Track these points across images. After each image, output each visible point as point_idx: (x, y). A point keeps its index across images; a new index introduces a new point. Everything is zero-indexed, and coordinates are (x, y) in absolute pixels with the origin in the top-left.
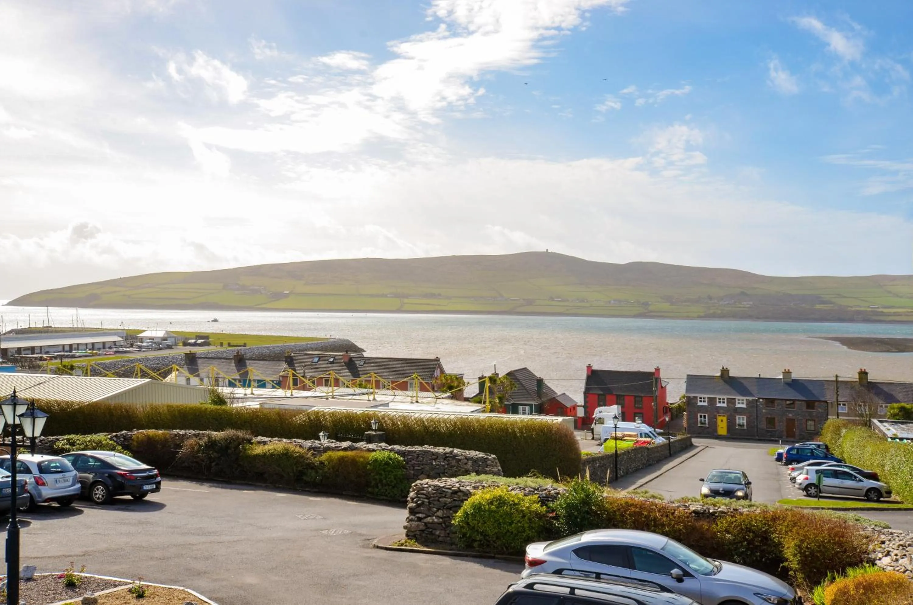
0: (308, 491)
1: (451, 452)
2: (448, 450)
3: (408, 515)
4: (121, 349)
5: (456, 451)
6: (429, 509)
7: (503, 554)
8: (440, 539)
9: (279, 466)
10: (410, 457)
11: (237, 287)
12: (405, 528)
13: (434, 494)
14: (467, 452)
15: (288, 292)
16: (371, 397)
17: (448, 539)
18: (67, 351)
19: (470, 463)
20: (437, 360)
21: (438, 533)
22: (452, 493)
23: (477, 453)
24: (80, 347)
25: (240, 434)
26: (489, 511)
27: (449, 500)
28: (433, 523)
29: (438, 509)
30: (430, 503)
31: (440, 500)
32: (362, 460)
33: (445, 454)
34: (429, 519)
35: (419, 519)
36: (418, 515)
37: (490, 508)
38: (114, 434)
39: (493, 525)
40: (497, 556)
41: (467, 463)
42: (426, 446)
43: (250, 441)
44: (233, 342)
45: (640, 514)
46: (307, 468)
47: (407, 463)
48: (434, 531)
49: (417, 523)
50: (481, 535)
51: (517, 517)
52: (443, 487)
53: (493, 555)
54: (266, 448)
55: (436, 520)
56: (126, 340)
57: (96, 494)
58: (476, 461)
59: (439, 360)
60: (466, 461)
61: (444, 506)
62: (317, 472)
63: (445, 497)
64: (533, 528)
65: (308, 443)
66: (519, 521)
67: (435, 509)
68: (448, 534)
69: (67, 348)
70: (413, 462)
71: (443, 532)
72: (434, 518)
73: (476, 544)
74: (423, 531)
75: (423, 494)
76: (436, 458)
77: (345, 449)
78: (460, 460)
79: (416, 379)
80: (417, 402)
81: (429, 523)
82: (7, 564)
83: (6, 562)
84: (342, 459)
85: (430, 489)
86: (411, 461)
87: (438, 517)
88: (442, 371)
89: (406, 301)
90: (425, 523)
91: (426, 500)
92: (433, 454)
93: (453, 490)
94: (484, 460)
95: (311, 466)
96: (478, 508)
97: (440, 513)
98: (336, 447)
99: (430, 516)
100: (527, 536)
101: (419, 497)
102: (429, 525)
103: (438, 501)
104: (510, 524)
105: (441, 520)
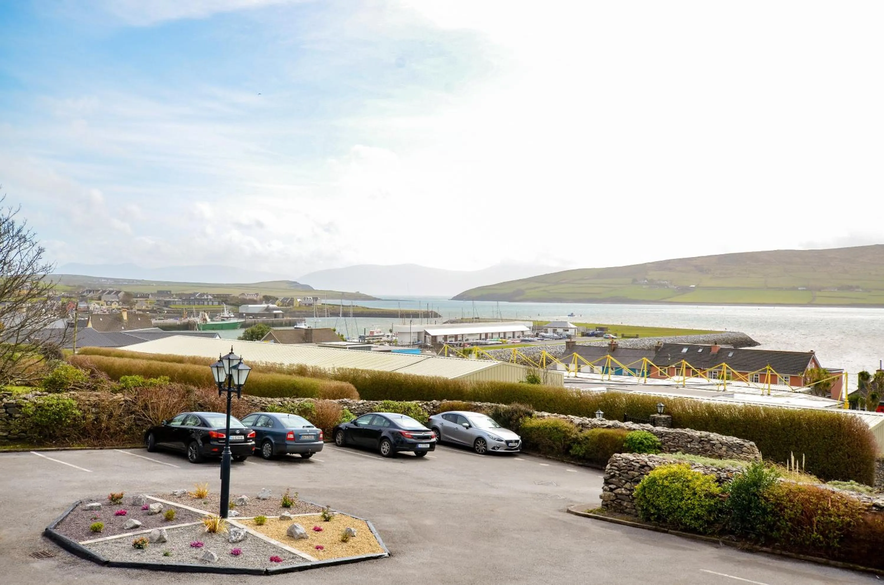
0: (572, 463)
1: (707, 437)
2: (704, 433)
3: (603, 485)
4: (527, 338)
5: (713, 436)
6: (620, 481)
7: (676, 529)
8: (627, 510)
9: (550, 438)
10: (666, 438)
11: (646, 281)
12: (601, 497)
13: (624, 466)
14: (724, 437)
15: (694, 286)
16: (722, 388)
17: (634, 510)
18: (483, 339)
19: (724, 448)
20: (812, 353)
21: (625, 504)
22: (640, 467)
23: (735, 438)
24: (494, 336)
25: (522, 407)
26: (662, 485)
27: (637, 473)
28: (621, 494)
29: (627, 482)
30: (620, 475)
31: (629, 472)
32: (620, 438)
33: (700, 437)
34: (618, 491)
35: (611, 490)
36: (610, 486)
37: (663, 483)
38: (425, 402)
39: (665, 499)
40: (670, 531)
41: (721, 448)
42: (687, 429)
43: (530, 415)
44: (627, 334)
45: (808, 501)
46: (574, 443)
47: (663, 444)
48: (622, 502)
49: (610, 493)
50: (656, 509)
51: (687, 493)
52: (633, 461)
53: (666, 530)
54: (544, 421)
55: (624, 492)
56: (533, 330)
57: (383, 448)
58: (730, 447)
59: (814, 354)
60: (721, 446)
61: (631, 479)
62: (581, 447)
63: (633, 470)
64: (702, 506)
65: (577, 420)
66: (689, 499)
67: (624, 481)
68: (635, 506)
69: (483, 337)
70: (670, 443)
71: (630, 504)
72: (623, 489)
73: (652, 518)
74: (613, 501)
75: (615, 466)
76: (691, 441)
77: (609, 427)
78: (714, 445)
79: (769, 371)
80: (769, 395)
81: (618, 494)
82: (221, 480)
83: (221, 478)
84: (602, 437)
85: (621, 461)
86: (667, 442)
87: (626, 488)
88: (817, 365)
89: (818, 293)
90: (616, 494)
91: (617, 472)
92: (689, 437)
93: (641, 465)
94: (741, 446)
95: (576, 441)
96: (653, 481)
97: (628, 485)
98: (602, 425)
99: (619, 487)
100: (697, 514)
101: (612, 469)
102: (619, 496)
103: (627, 473)
104: (681, 500)
105: (628, 492)
